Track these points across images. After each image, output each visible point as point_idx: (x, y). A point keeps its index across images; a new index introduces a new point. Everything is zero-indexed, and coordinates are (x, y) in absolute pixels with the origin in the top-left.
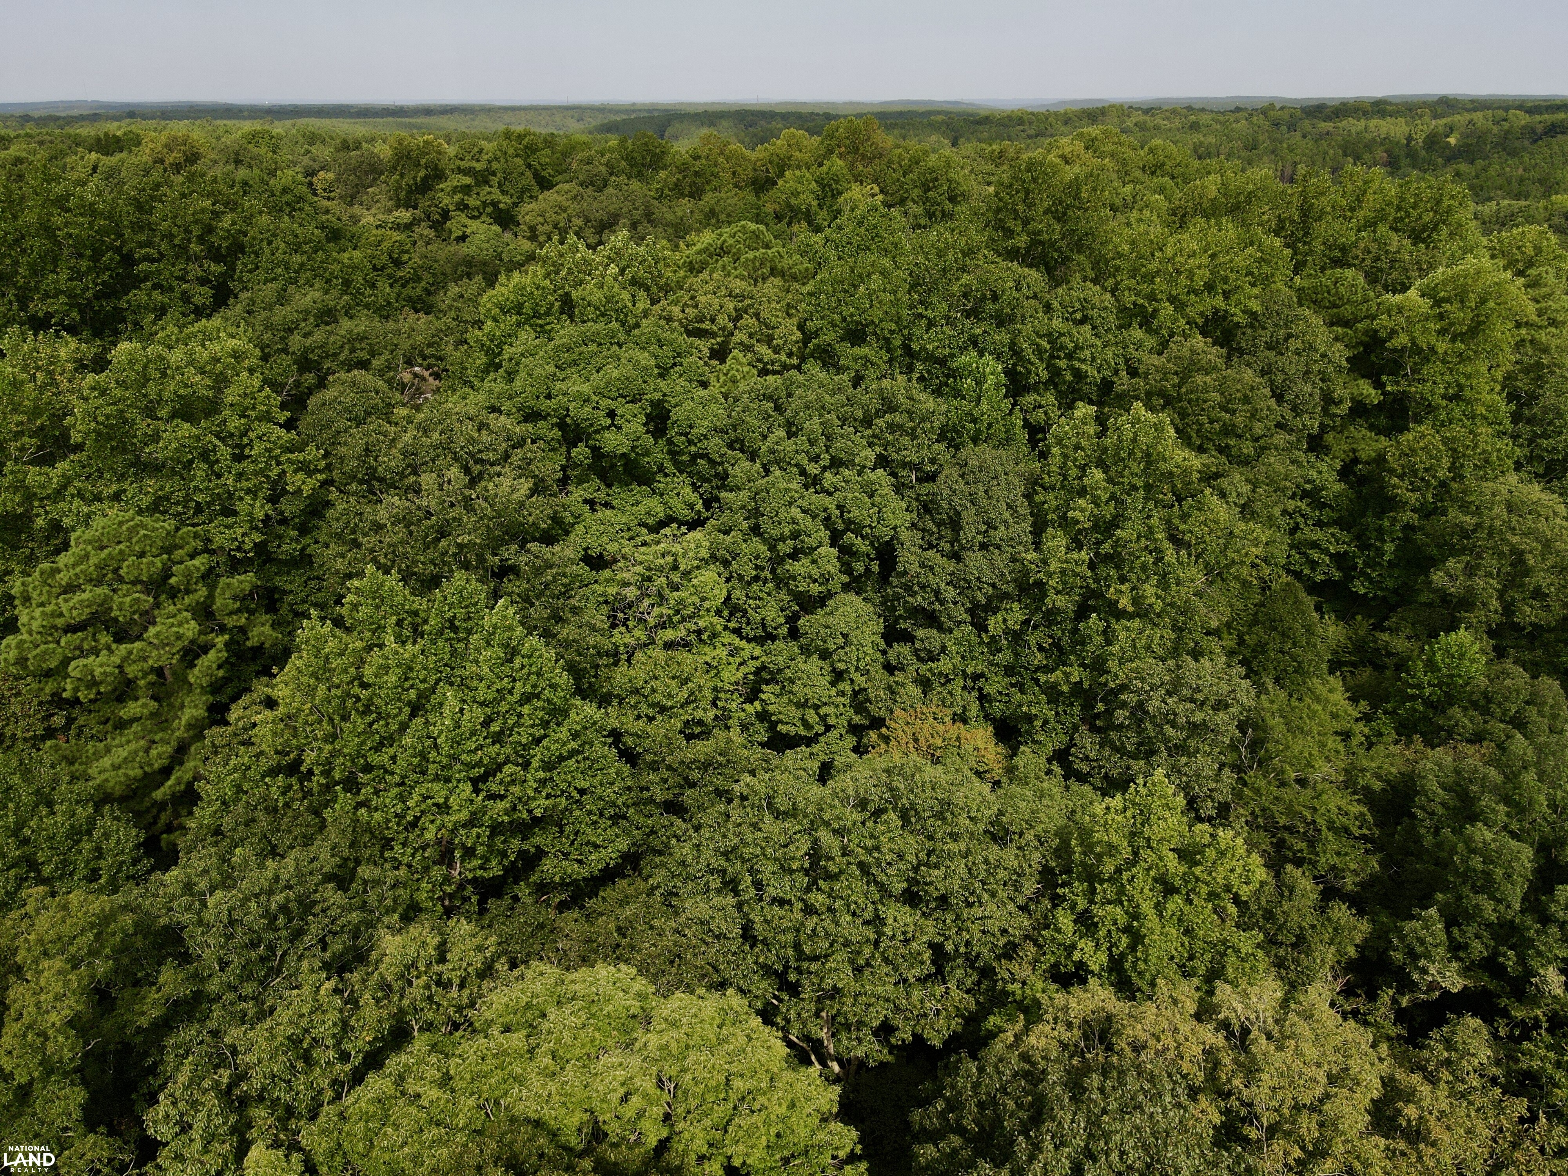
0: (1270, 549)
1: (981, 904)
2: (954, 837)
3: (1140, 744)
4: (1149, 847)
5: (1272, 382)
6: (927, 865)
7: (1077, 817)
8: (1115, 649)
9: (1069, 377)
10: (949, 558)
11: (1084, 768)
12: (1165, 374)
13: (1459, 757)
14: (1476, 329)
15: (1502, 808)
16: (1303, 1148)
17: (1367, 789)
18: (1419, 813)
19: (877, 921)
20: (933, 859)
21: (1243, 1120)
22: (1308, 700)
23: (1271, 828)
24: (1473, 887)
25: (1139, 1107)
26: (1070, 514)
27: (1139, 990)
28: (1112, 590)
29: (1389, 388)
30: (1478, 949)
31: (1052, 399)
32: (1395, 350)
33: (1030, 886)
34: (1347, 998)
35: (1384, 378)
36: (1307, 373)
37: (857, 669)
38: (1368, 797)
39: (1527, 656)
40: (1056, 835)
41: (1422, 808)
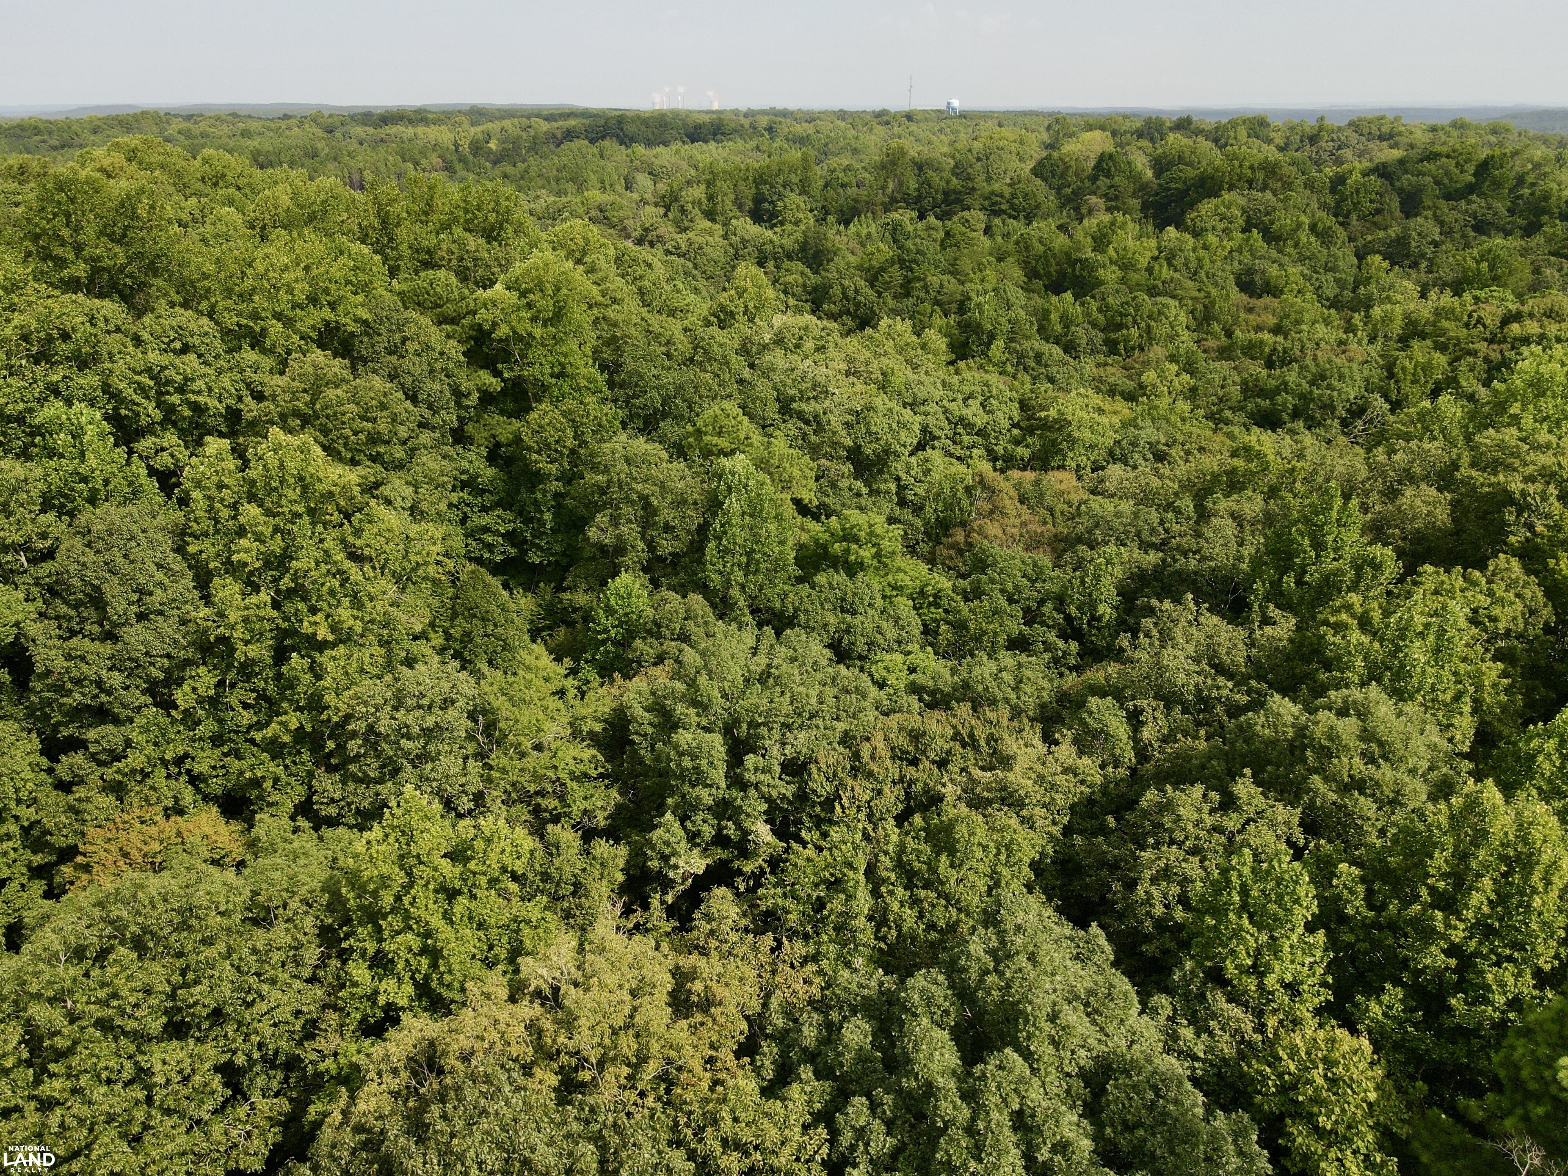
0: (449, 543)
1: (262, 997)
2: (208, 942)
3: (383, 766)
4: (421, 863)
5: (403, 386)
6: (186, 985)
7: (341, 863)
8: (327, 682)
9: (187, 413)
10: (103, 640)
11: (333, 811)
12: (293, 393)
13: (651, 681)
14: (558, 315)
15: (692, 711)
16: (629, 1065)
17: (591, 732)
18: (634, 737)
19: (142, 1075)
20: (190, 976)
21: (576, 1069)
22: (521, 672)
23: (526, 798)
24: (690, 782)
25: (484, 1112)
26: (235, 558)
27: (453, 1001)
28: (306, 624)
29: (506, 375)
30: (708, 832)
31: (174, 439)
32: (501, 340)
33: (312, 954)
34: (627, 918)
35: (499, 366)
36: (431, 372)
37: (19, 801)
38: (594, 739)
39: (675, 581)
40: (323, 890)
41: (637, 733)
